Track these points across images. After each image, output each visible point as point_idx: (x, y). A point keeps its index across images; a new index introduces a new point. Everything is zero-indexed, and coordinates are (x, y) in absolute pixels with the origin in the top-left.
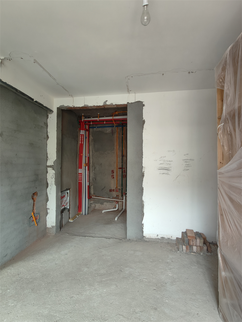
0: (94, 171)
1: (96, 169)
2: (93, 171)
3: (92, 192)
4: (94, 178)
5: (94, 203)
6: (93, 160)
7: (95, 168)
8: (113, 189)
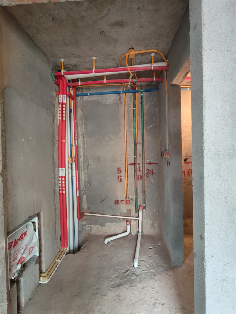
0: (86, 170)
1: (89, 167)
2: (84, 170)
3: (85, 205)
4: (87, 181)
5: (88, 224)
6: (85, 152)
7: (88, 165)
8: (120, 199)
